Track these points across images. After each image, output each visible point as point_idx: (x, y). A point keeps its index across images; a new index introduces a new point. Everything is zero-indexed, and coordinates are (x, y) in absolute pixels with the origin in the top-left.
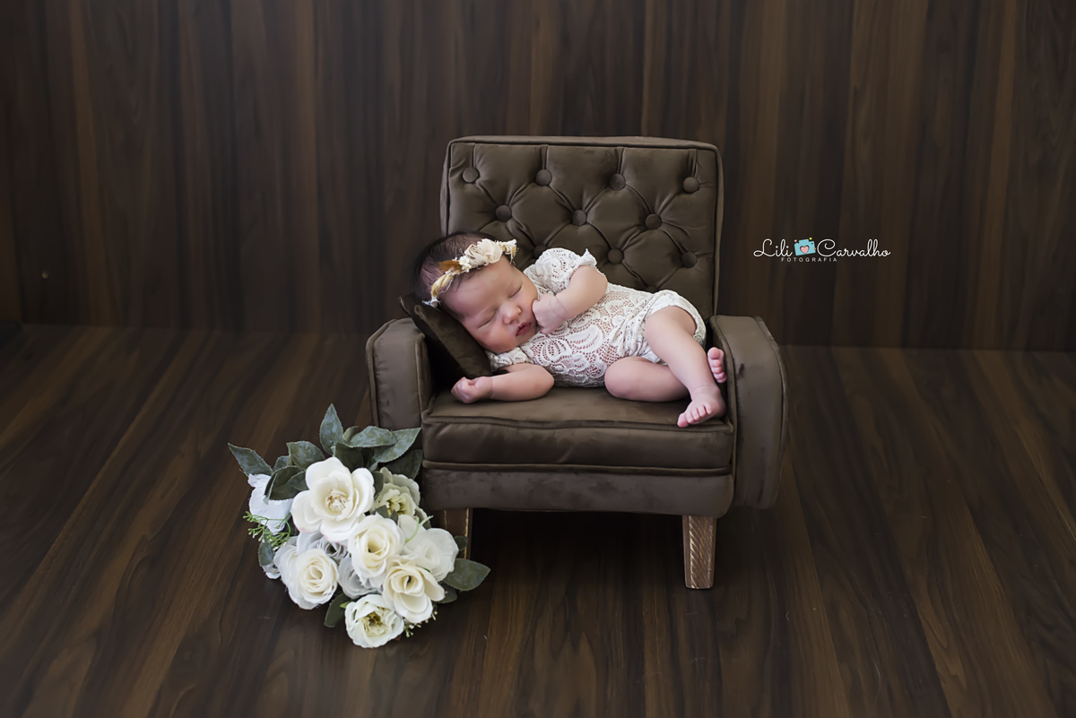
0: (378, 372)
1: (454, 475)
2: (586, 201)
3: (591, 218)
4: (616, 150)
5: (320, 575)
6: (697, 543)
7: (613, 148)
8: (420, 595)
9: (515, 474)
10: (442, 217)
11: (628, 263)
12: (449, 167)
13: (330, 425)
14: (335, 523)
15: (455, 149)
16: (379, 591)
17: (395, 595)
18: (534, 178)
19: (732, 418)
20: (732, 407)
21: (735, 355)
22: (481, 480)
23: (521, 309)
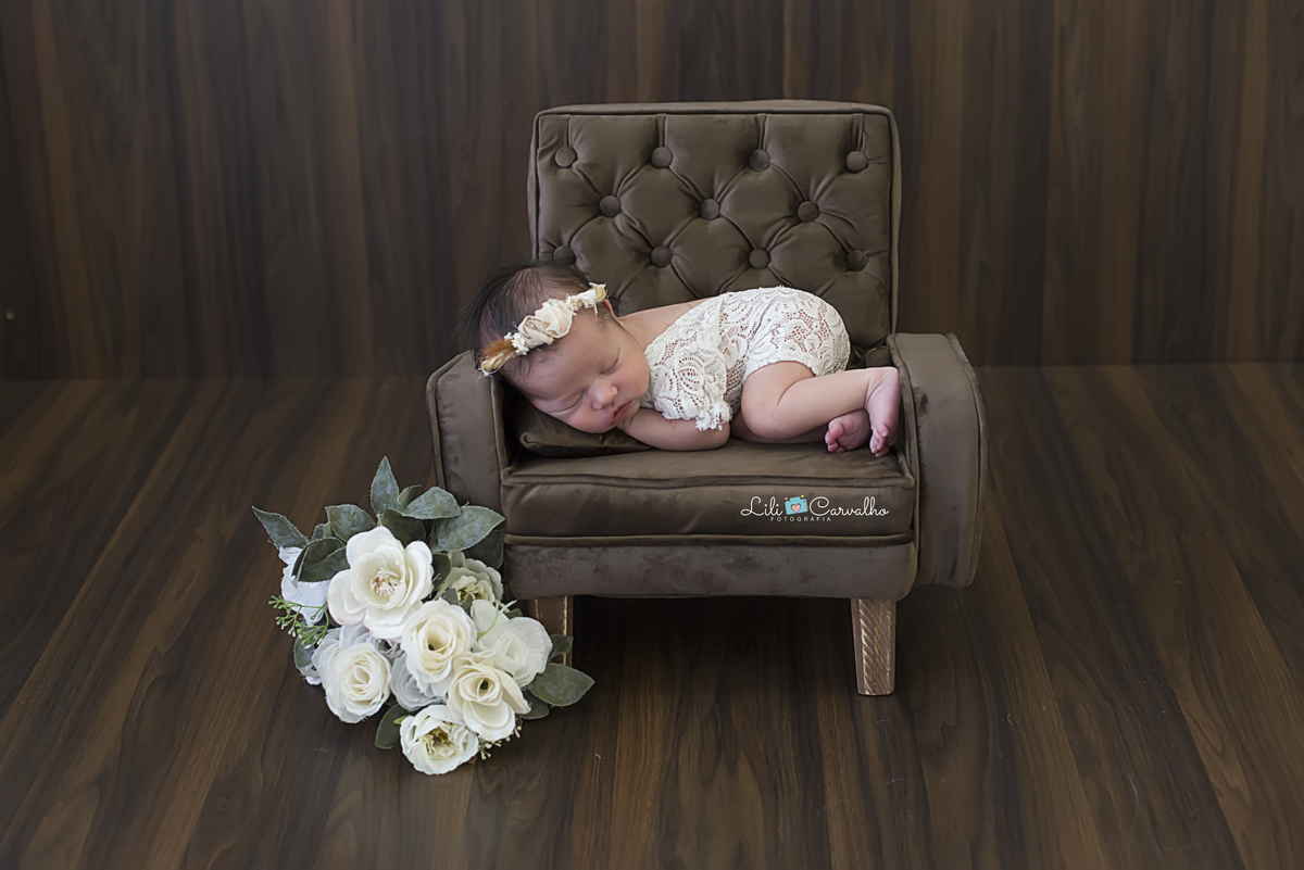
0: (442, 420)
1: (545, 552)
2: (719, 187)
3: (725, 209)
4: (756, 119)
5: (367, 677)
6: (871, 635)
7: (753, 116)
8: (497, 704)
9: (626, 549)
10: (530, 213)
11: (777, 267)
12: (537, 147)
13: (384, 484)
14: (383, 613)
15: (545, 123)
16: (444, 700)
17: (465, 704)
18: (648, 159)
19: (913, 468)
20: (912, 452)
21: (914, 385)
22: (580, 559)
23: (618, 389)
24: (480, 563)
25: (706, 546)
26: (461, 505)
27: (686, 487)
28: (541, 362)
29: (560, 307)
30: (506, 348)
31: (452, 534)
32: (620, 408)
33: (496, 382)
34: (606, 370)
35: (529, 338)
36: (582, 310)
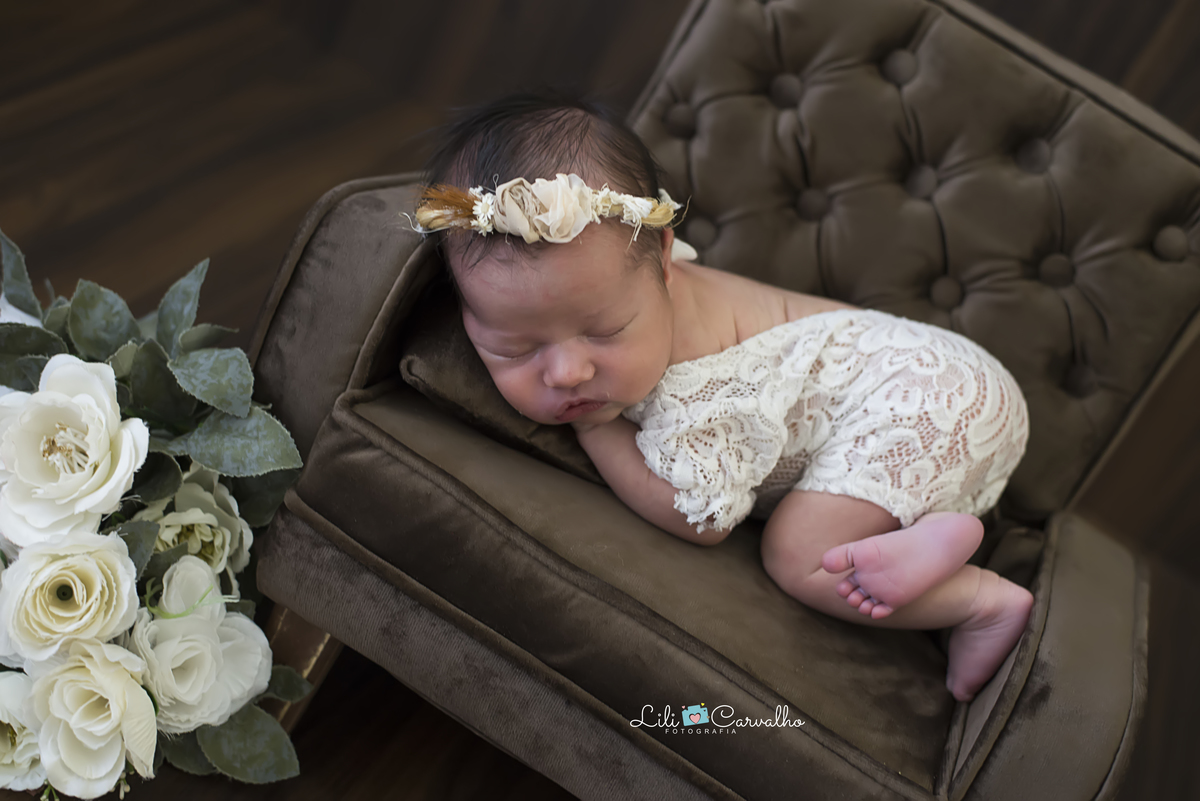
1: (328, 553)
2: (954, 157)
3: (944, 195)
4: (1067, 97)
7: (1066, 87)
8: (94, 746)
9: (448, 627)
18: (881, 56)
19: (957, 786)
20: (971, 764)
21: (1044, 655)
22: (373, 597)
23: (596, 374)
25: (568, 703)
28: (499, 261)
29: (582, 196)
30: (458, 205)
31: (216, 438)
32: (583, 403)
34: (596, 332)
35: (503, 214)
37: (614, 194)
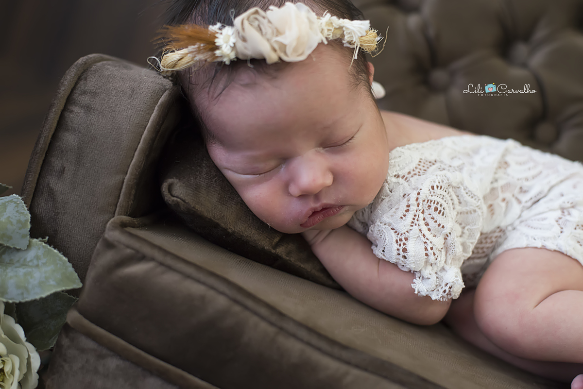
3: (536, 61)
23: (335, 180)
24: (20, 331)
26: (34, 234)
27: (365, 369)
29: (310, 21)
32: (324, 208)
33: (170, 94)
34: (331, 142)
35: (244, 40)
36: (337, 43)
37: (335, 18)
